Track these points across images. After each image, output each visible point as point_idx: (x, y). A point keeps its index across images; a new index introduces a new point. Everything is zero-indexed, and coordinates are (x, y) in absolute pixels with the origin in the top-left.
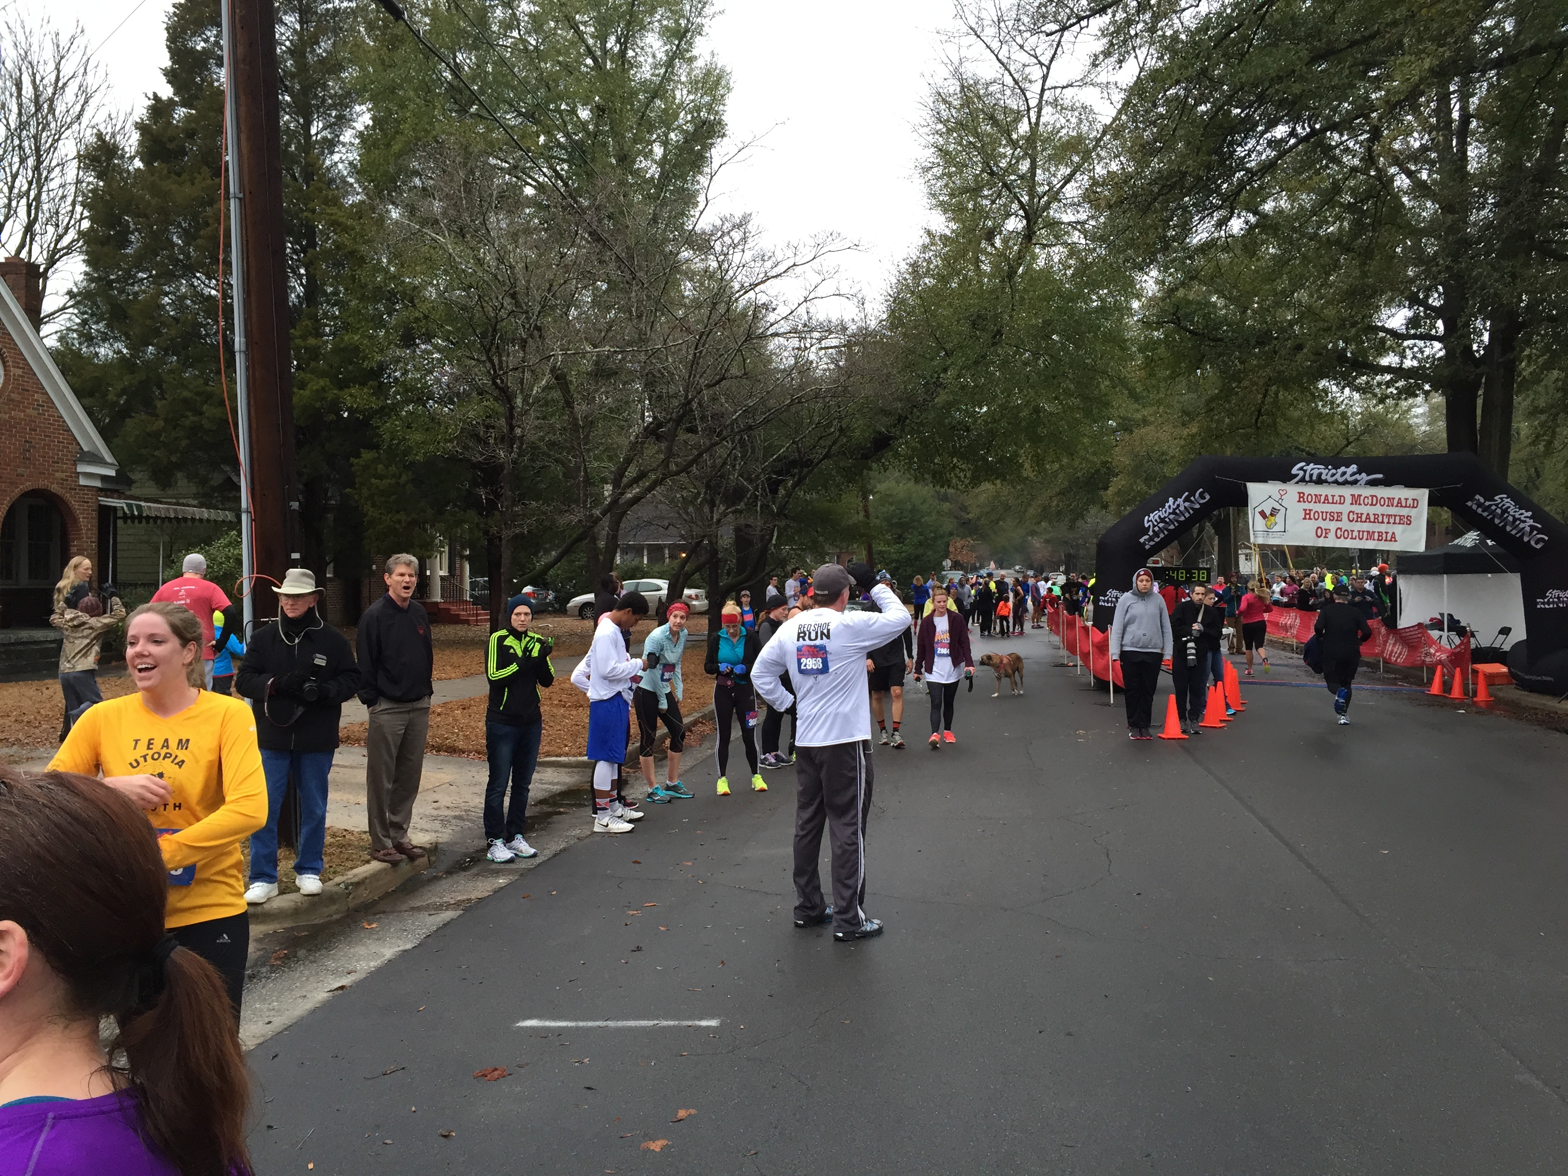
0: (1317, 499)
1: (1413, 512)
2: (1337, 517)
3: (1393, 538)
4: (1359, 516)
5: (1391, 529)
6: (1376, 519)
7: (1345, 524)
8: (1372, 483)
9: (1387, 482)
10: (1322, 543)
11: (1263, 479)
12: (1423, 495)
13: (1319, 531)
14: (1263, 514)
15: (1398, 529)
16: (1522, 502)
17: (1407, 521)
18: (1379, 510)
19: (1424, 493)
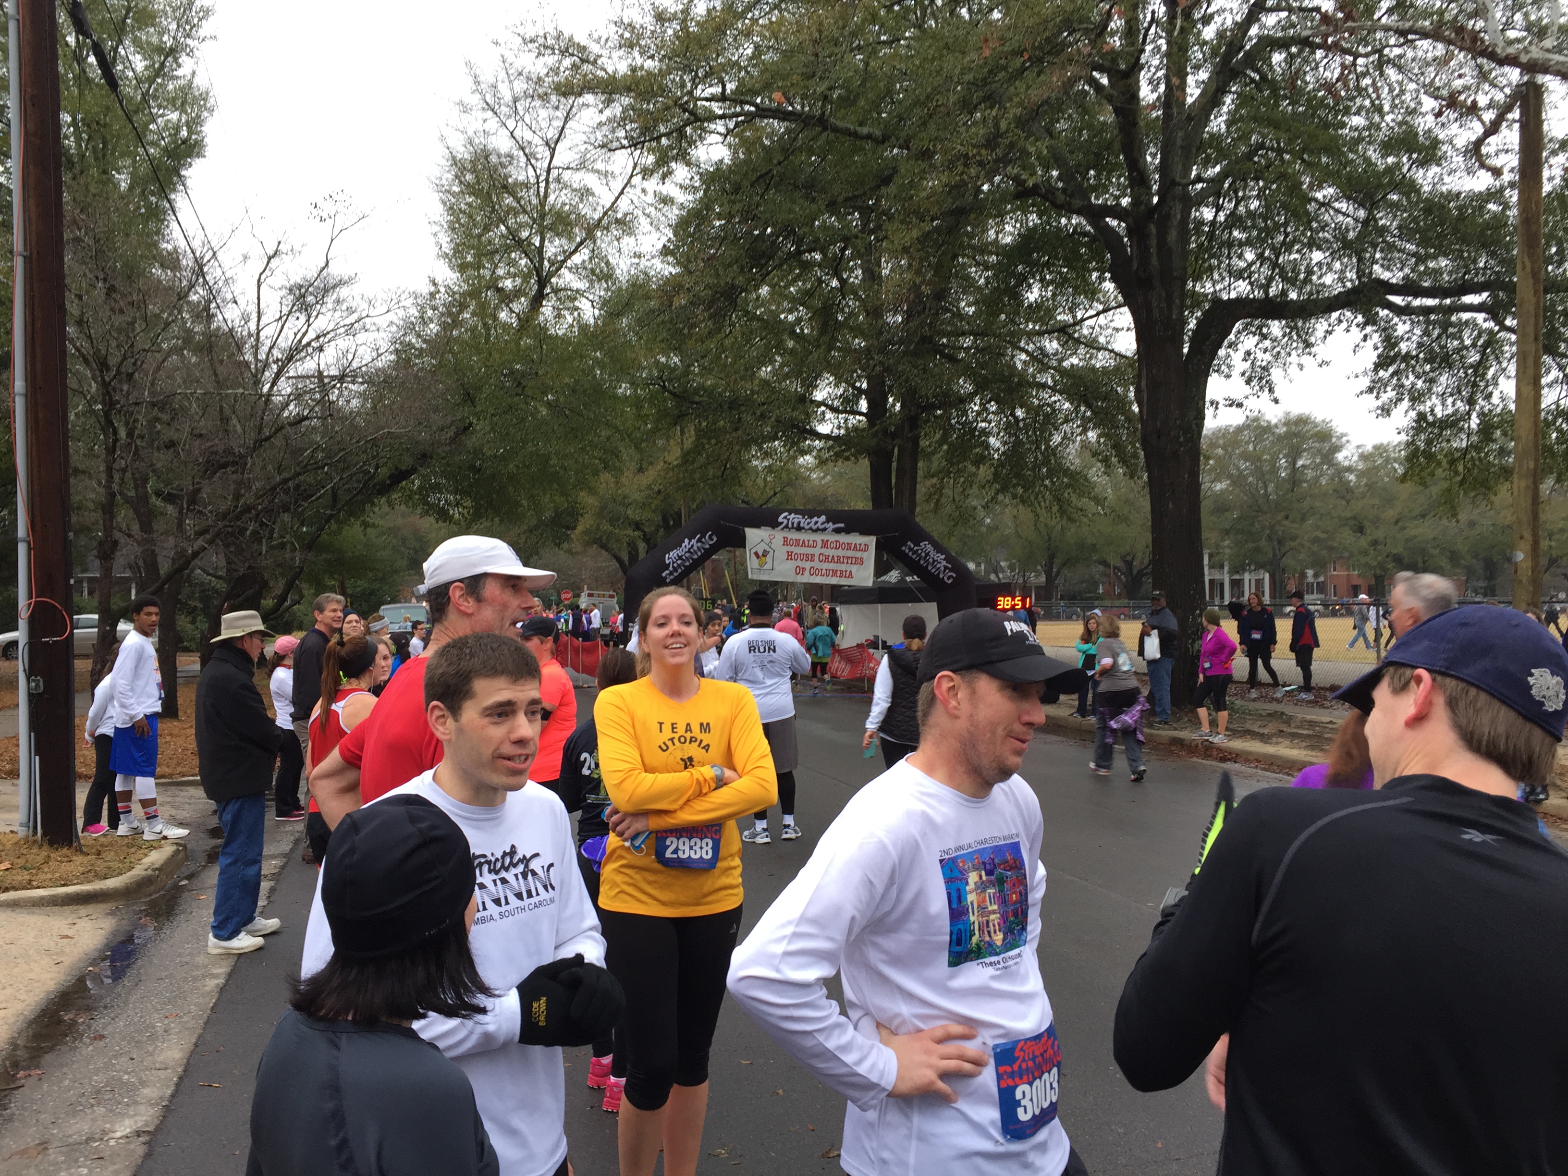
0: (797, 543)
1: (865, 555)
2: (810, 558)
3: (851, 575)
4: (827, 557)
5: (849, 568)
6: (839, 560)
7: (816, 564)
9: (847, 531)
10: (800, 579)
11: (757, 525)
12: (871, 541)
13: (798, 568)
14: (756, 554)
15: (854, 569)
16: (939, 549)
17: (860, 561)
18: (840, 553)
19: (873, 540)
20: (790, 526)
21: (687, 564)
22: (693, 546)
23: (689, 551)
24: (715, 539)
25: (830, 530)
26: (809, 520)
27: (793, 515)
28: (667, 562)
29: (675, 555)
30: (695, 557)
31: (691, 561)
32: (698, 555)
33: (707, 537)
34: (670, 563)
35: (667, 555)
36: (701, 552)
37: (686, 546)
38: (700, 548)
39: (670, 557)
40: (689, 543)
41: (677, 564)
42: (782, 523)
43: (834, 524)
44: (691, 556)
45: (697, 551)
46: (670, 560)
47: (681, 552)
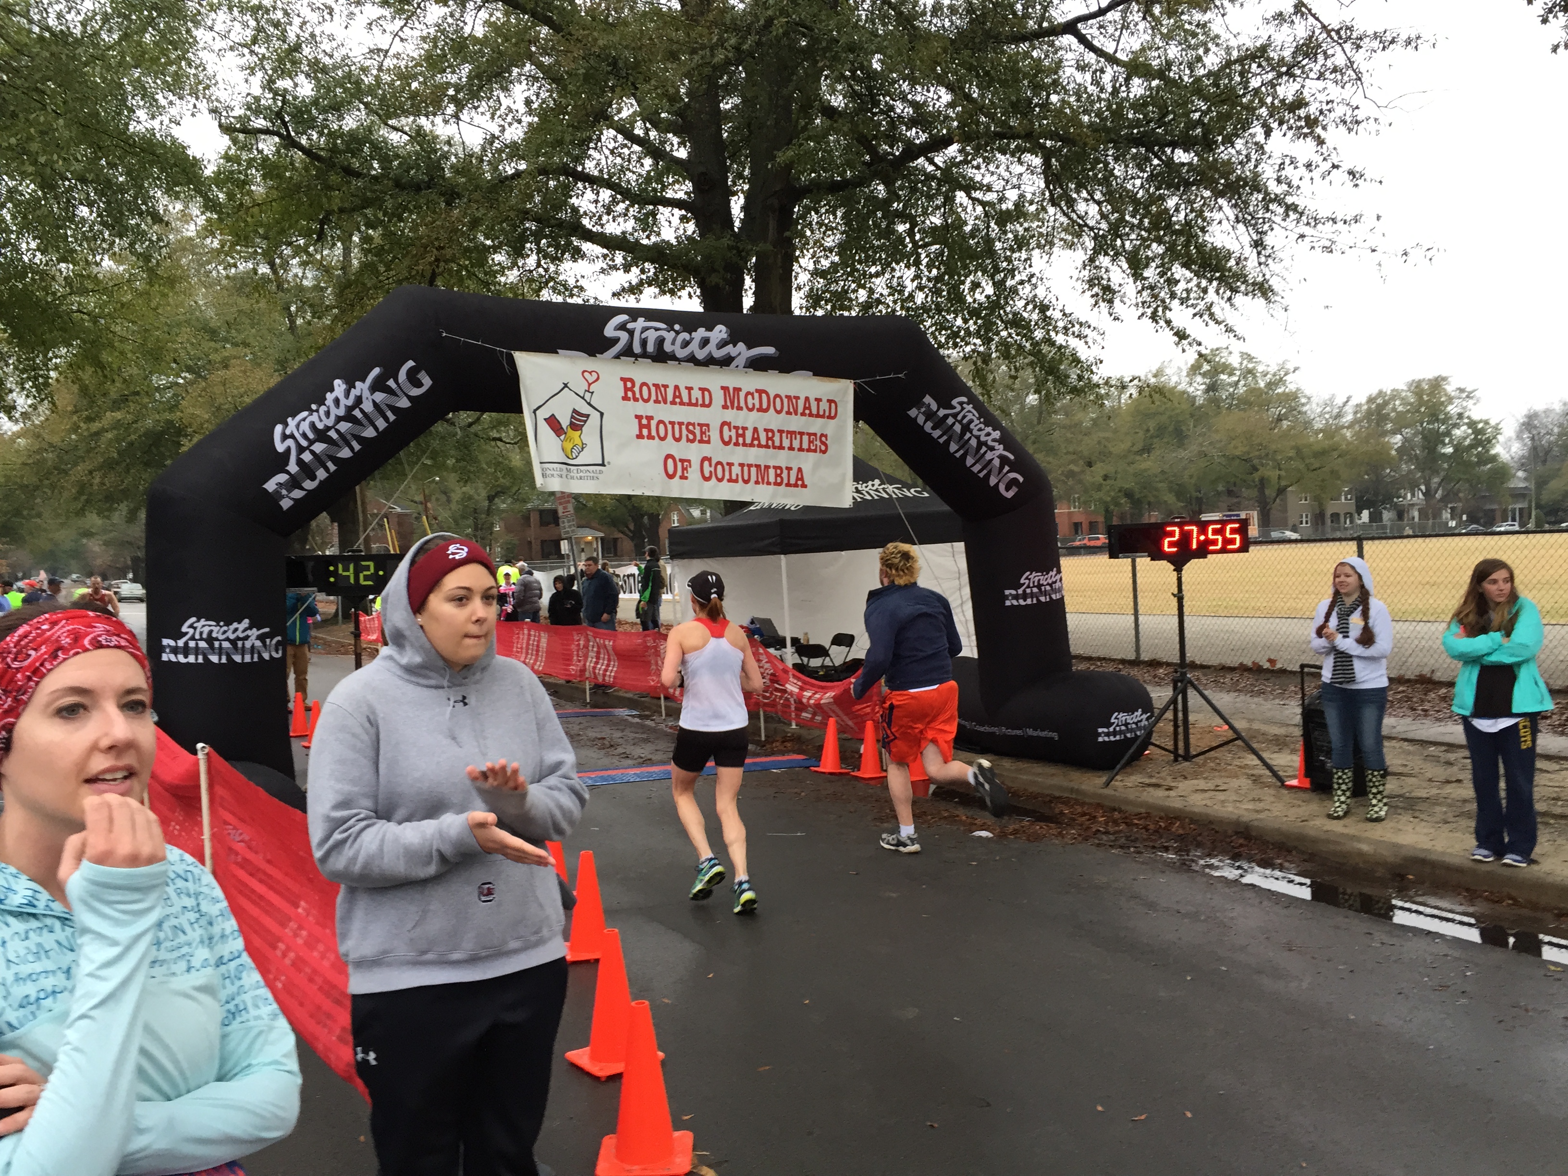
0: (660, 393)
1: (829, 427)
2: (701, 434)
3: (800, 482)
4: (741, 432)
5: (795, 460)
6: (770, 440)
7: (716, 450)
8: (758, 365)
9: (782, 365)
10: (676, 489)
11: (547, 348)
12: (842, 392)
13: (670, 461)
14: (553, 422)
15: (807, 462)
17: (821, 445)
18: (772, 420)
19: (847, 388)
20: (637, 349)
21: (345, 453)
22: (359, 400)
23: (348, 417)
24: (427, 382)
25: (741, 361)
26: (685, 336)
27: (641, 322)
28: (280, 447)
29: (305, 427)
30: (370, 433)
31: (357, 447)
32: (376, 428)
33: (402, 375)
34: (288, 450)
35: (279, 429)
36: (386, 419)
37: (337, 401)
38: (384, 407)
39: (288, 432)
40: (347, 394)
41: (313, 453)
42: (616, 340)
43: (750, 347)
44: (357, 429)
45: (375, 415)
46: (290, 442)
47: (323, 417)
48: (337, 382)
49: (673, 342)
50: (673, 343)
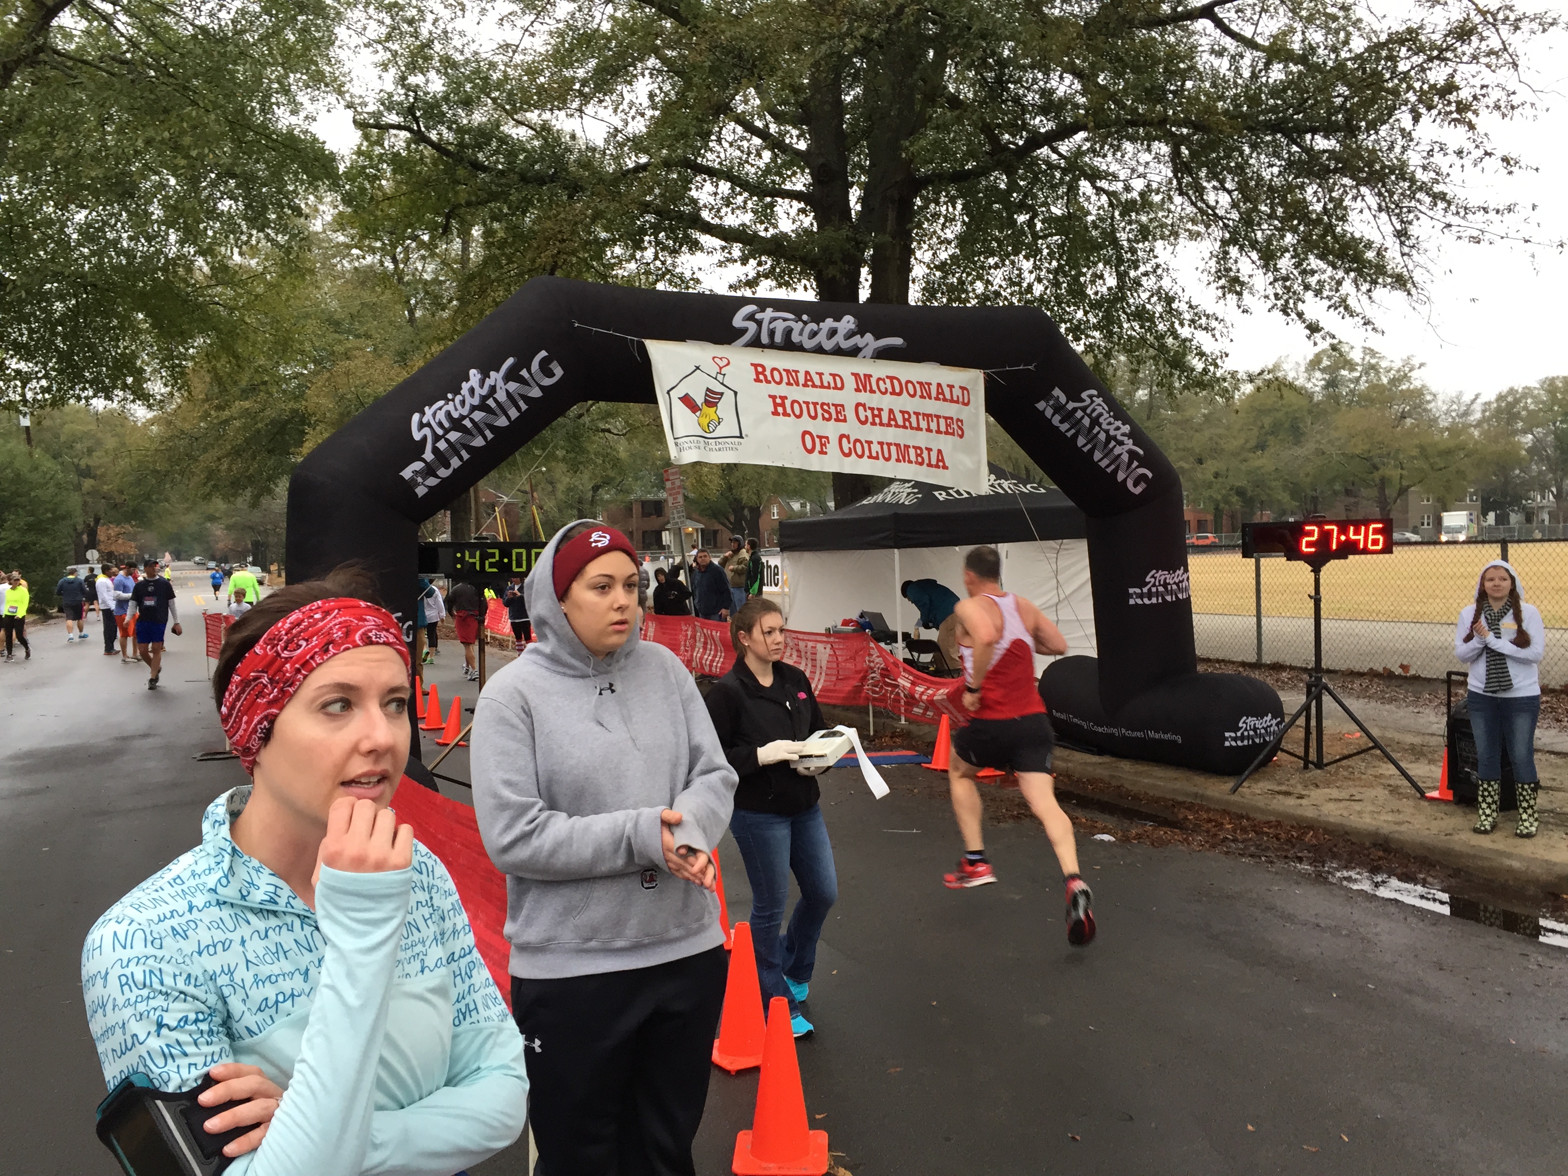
0: (792, 378)
1: (965, 415)
2: (836, 413)
4: (877, 413)
5: (934, 442)
6: (907, 422)
8: (885, 355)
9: (912, 355)
10: (816, 463)
11: (680, 335)
12: (974, 381)
13: (808, 440)
14: (685, 402)
15: (945, 445)
17: (957, 428)
19: (978, 378)
20: (765, 339)
21: (479, 442)
22: (493, 389)
23: (482, 406)
24: (559, 372)
25: (868, 351)
26: (813, 326)
27: (769, 313)
28: (417, 436)
29: (441, 416)
30: (502, 422)
31: (489, 435)
32: (508, 417)
33: (535, 364)
34: (425, 438)
35: (416, 417)
36: (518, 408)
37: (472, 391)
38: (517, 397)
39: (425, 421)
40: (482, 384)
41: (447, 441)
42: (744, 331)
43: (877, 337)
44: (490, 418)
45: (508, 404)
46: (426, 431)
47: (459, 407)
48: (473, 372)
49: (800, 332)
50: (801, 334)
